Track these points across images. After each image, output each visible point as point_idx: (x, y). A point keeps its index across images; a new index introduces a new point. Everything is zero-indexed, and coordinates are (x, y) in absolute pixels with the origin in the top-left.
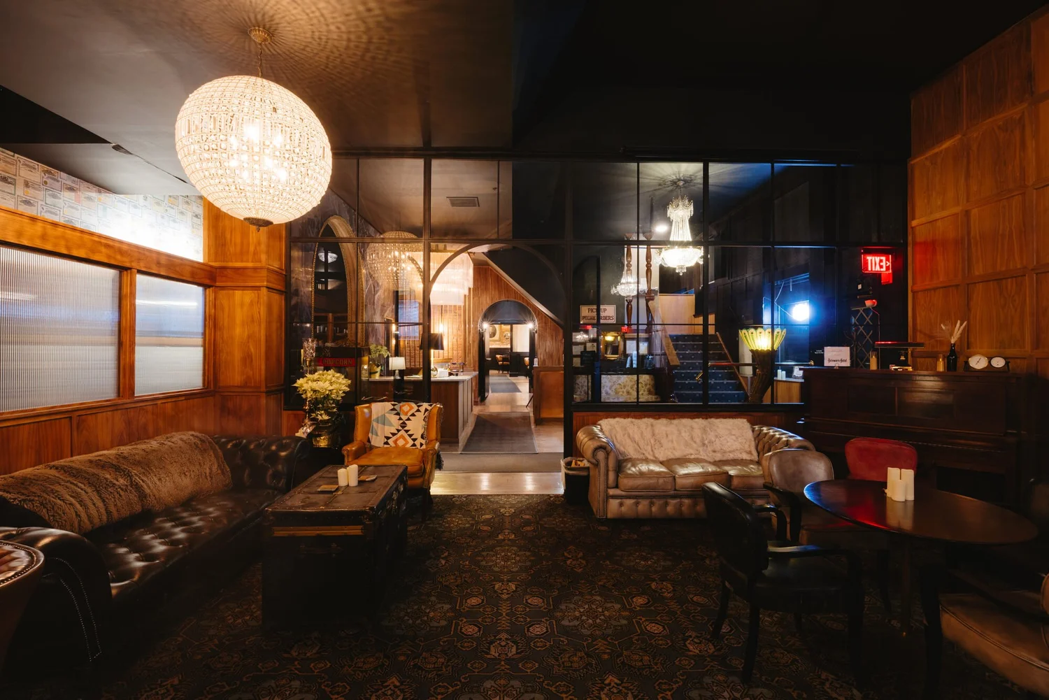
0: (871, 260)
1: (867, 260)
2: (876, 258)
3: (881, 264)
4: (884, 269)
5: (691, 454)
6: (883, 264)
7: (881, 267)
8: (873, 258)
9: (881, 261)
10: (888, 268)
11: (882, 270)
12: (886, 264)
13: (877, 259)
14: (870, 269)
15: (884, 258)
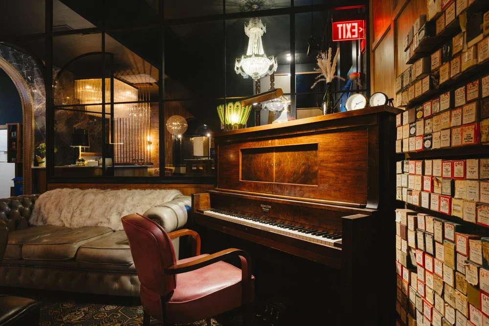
0: (342, 28)
1: (338, 28)
2: (347, 24)
3: (353, 30)
4: (356, 36)
5: (101, 223)
6: (356, 30)
7: (353, 33)
8: (344, 25)
9: (353, 27)
10: (361, 34)
11: (354, 36)
12: (359, 30)
13: (349, 26)
14: (340, 37)
15: (356, 24)
